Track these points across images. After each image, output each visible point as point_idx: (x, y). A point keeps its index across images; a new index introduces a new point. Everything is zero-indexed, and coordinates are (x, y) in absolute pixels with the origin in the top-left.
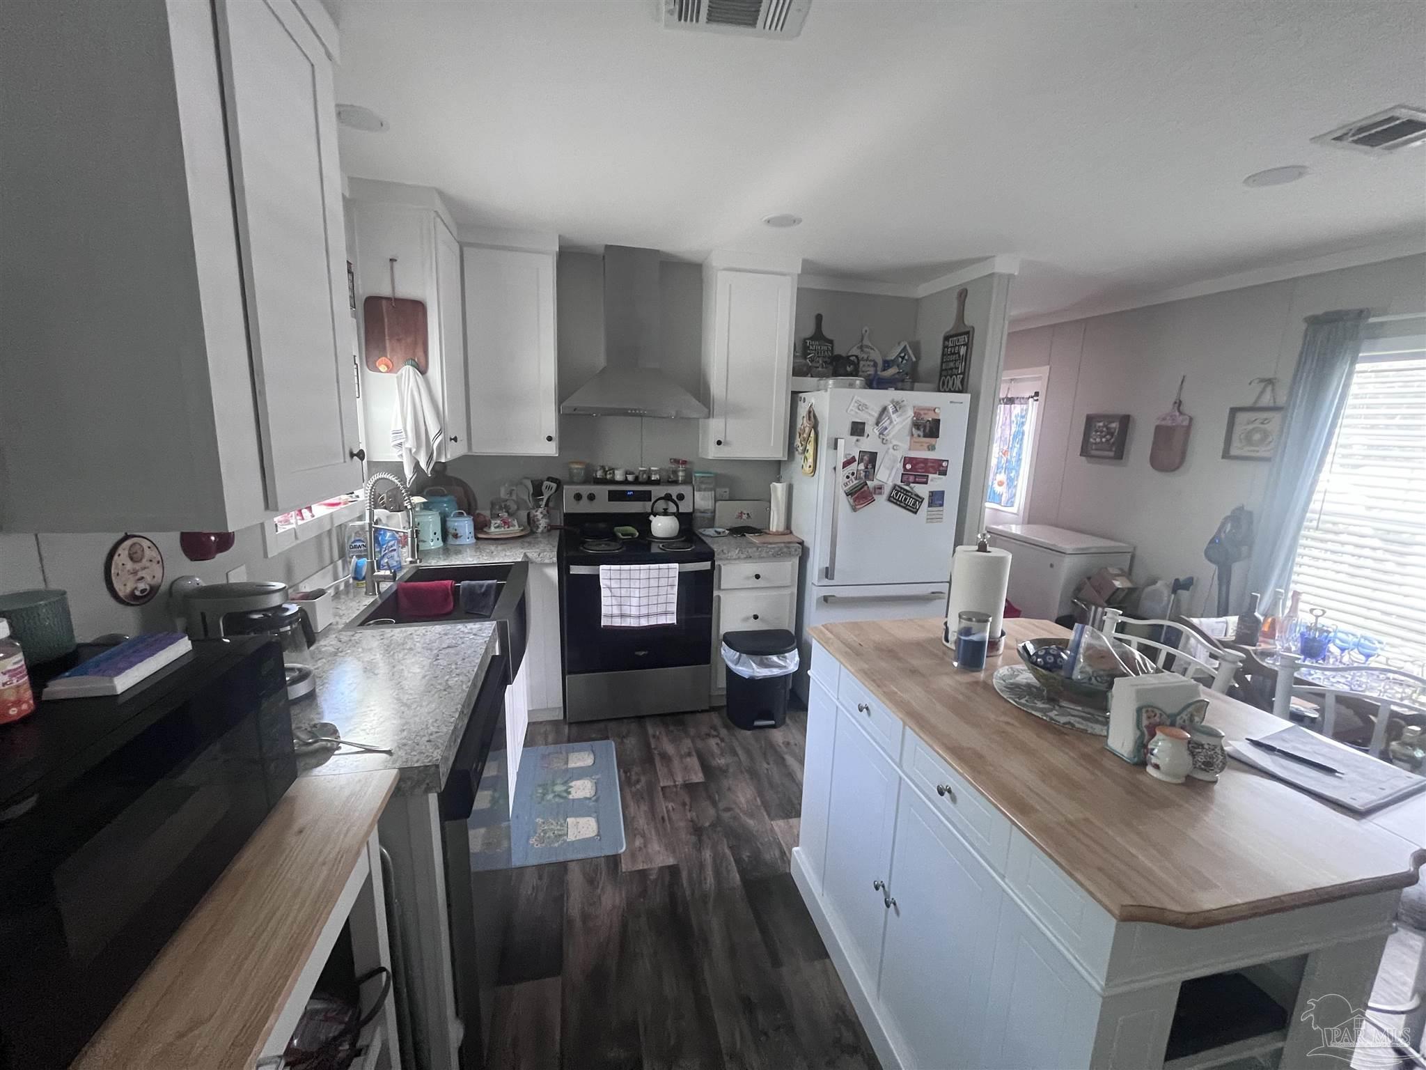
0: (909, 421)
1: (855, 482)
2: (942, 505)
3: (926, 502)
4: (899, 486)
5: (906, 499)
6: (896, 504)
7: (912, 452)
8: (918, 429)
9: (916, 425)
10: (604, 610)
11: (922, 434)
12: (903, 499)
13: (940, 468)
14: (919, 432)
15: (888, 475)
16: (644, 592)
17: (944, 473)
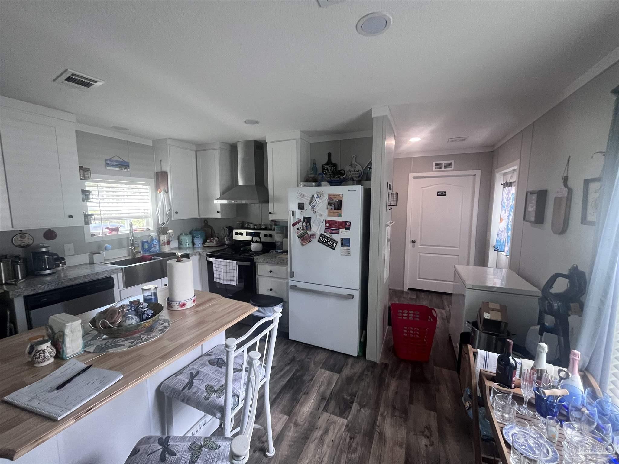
0: (326, 202)
1: (302, 232)
2: (349, 246)
3: (339, 244)
4: (323, 235)
5: (327, 242)
6: (322, 243)
7: (328, 217)
8: (331, 205)
9: (330, 204)
10: (215, 275)
11: (333, 208)
12: (326, 241)
13: (346, 226)
14: (332, 207)
15: (317, 229)
16: (225, 271)
17: (348, 229)
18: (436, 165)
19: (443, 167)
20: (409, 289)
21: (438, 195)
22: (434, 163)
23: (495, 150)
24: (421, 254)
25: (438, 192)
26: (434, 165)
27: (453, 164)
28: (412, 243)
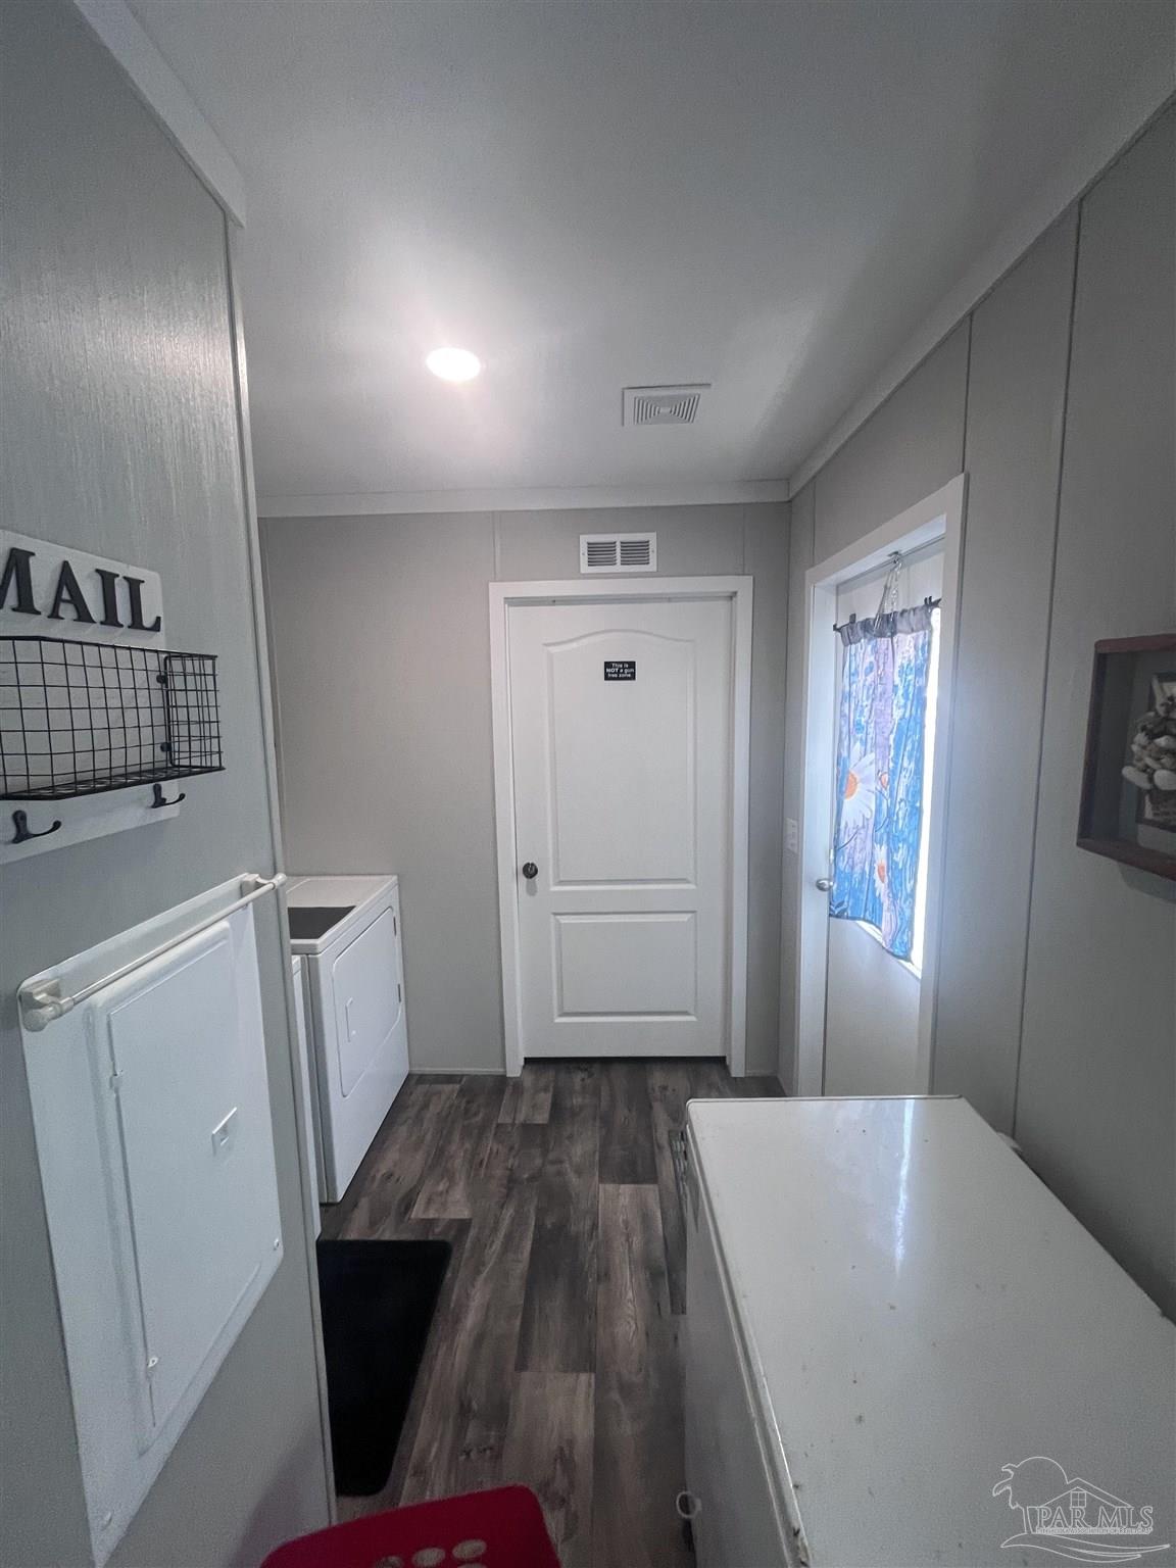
18: (593, 549)
19: (618, 561)
20: (529, 1061)
21: (607, 678)
22: (585, 540)
23: (797, 494)
24: (564, 920)
25: (608, 665)
26: (584, 549)
27: (653, 546)
28: (523, 879)
